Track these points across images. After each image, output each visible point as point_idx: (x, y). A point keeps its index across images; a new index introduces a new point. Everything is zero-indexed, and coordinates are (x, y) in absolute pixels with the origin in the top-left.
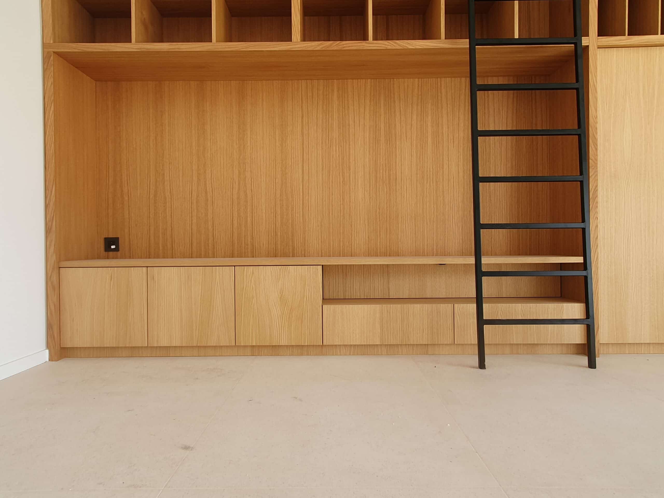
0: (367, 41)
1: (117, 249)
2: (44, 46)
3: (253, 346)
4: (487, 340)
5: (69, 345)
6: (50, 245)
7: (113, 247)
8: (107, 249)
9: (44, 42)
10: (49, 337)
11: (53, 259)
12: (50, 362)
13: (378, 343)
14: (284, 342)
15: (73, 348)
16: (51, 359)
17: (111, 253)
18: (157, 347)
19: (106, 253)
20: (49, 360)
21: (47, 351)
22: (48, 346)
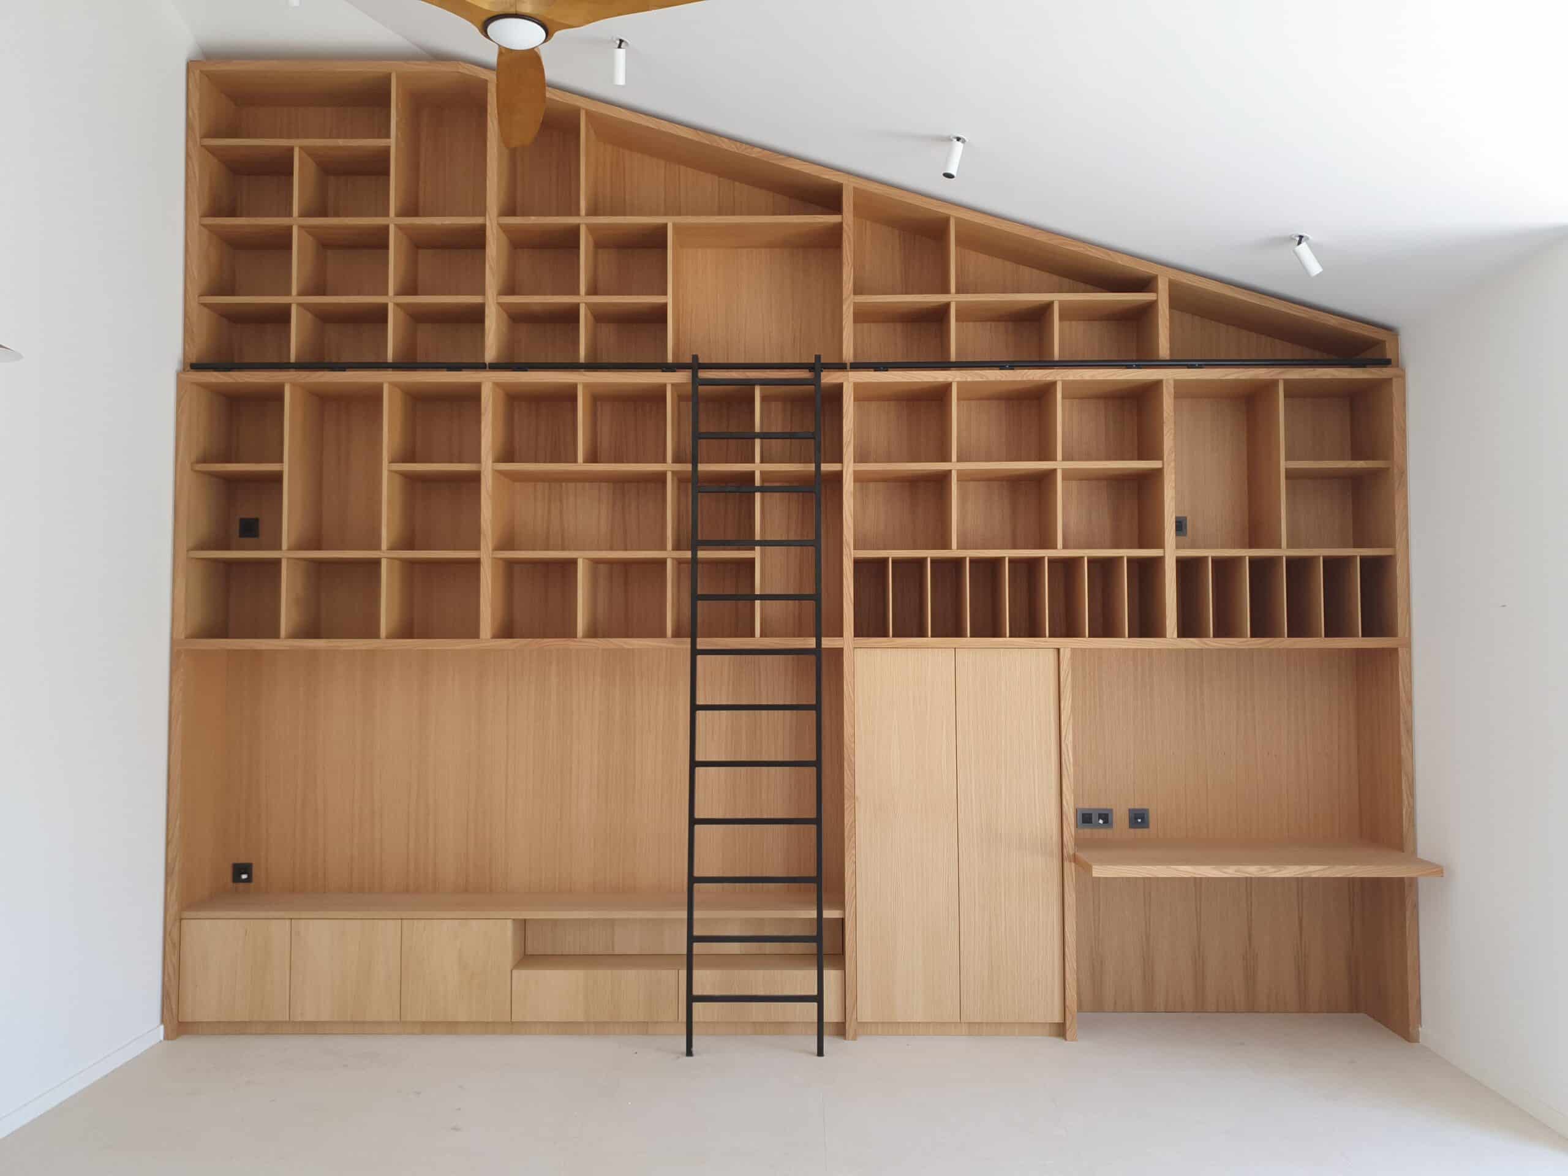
0: (575, 639)
1: (249, 880)
2: (173, 642)
3: (424, 1023)
4: (695, 1018)
5: (189, 1019)
6: (171, 891)
7: (244, 876)
8: (236, 878)
9: (175, 636)
10: (165, 1010)
11: (174, 909)
12: (166, 1042)
13: (581, 1019)
14: (462, 1018)
15: (195, 1023)
16: (167, 1037)
17: (241, 885)
18: (300, 1022)
19: (235, 884)
20: (165, 1039)
21: (162, 1027)
22: (163, 1021)
